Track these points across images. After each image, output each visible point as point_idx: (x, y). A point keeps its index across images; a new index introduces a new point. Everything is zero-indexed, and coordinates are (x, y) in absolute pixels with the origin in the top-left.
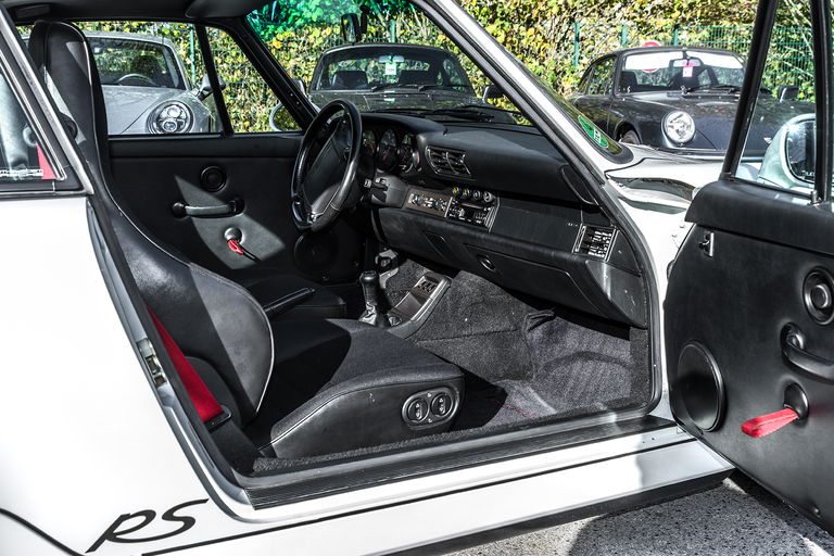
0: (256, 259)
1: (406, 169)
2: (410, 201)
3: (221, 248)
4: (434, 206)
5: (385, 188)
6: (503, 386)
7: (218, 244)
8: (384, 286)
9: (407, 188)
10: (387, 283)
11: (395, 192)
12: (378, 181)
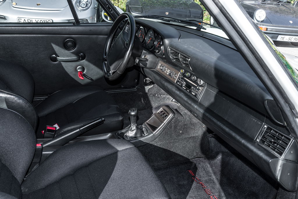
0: (92, 79)
1: (158, 52)
2: (159, 67)
3: (75, 75)
4: (170, 75)
5: (147, 60)
6: (195, 162)
7: (74, 73)
8: (147, 91)
9: (158, 60)
10: (148, 90)
11: (151, 62)
12: (143, 57)
